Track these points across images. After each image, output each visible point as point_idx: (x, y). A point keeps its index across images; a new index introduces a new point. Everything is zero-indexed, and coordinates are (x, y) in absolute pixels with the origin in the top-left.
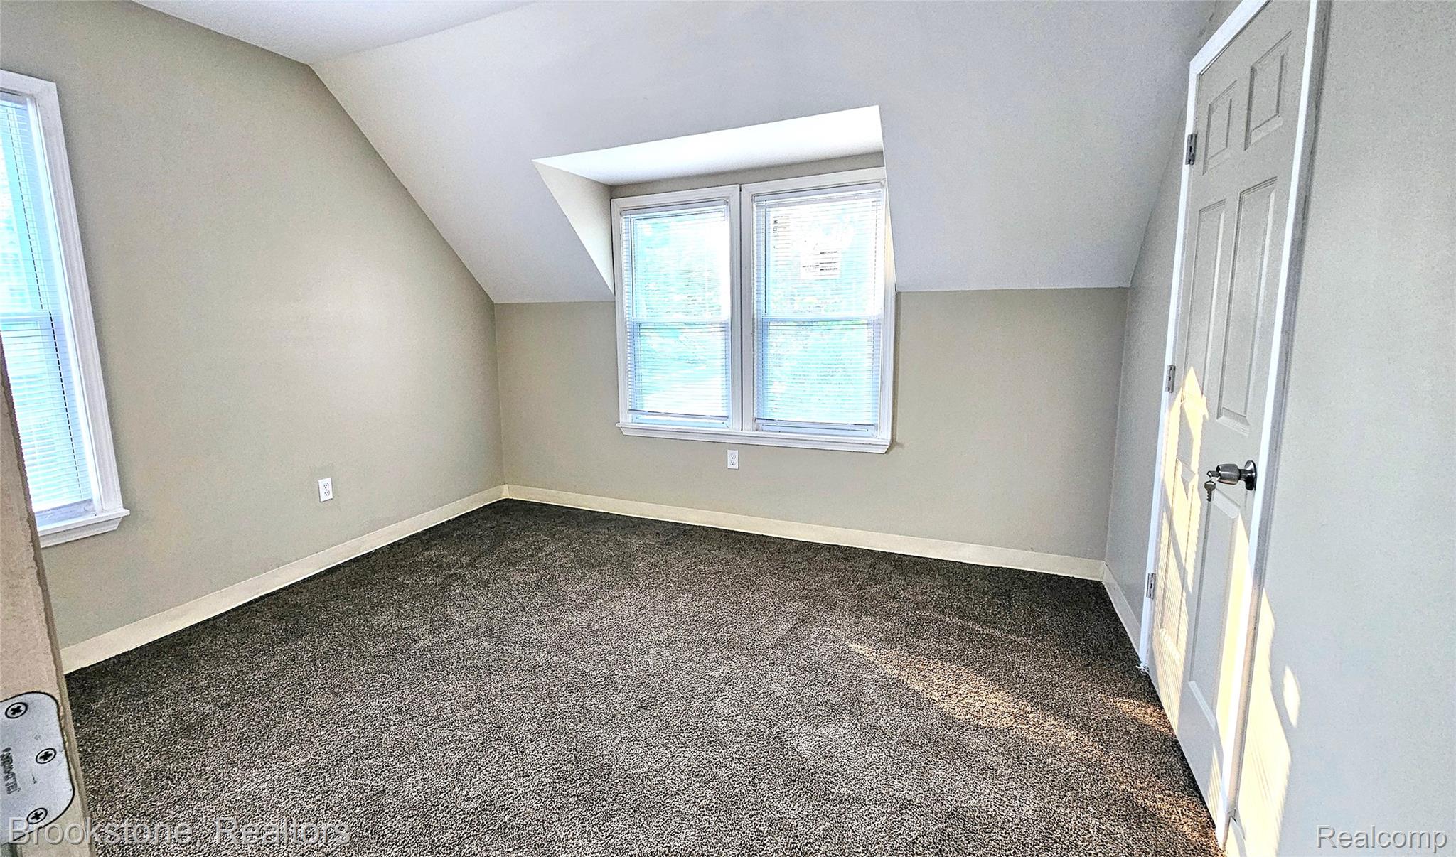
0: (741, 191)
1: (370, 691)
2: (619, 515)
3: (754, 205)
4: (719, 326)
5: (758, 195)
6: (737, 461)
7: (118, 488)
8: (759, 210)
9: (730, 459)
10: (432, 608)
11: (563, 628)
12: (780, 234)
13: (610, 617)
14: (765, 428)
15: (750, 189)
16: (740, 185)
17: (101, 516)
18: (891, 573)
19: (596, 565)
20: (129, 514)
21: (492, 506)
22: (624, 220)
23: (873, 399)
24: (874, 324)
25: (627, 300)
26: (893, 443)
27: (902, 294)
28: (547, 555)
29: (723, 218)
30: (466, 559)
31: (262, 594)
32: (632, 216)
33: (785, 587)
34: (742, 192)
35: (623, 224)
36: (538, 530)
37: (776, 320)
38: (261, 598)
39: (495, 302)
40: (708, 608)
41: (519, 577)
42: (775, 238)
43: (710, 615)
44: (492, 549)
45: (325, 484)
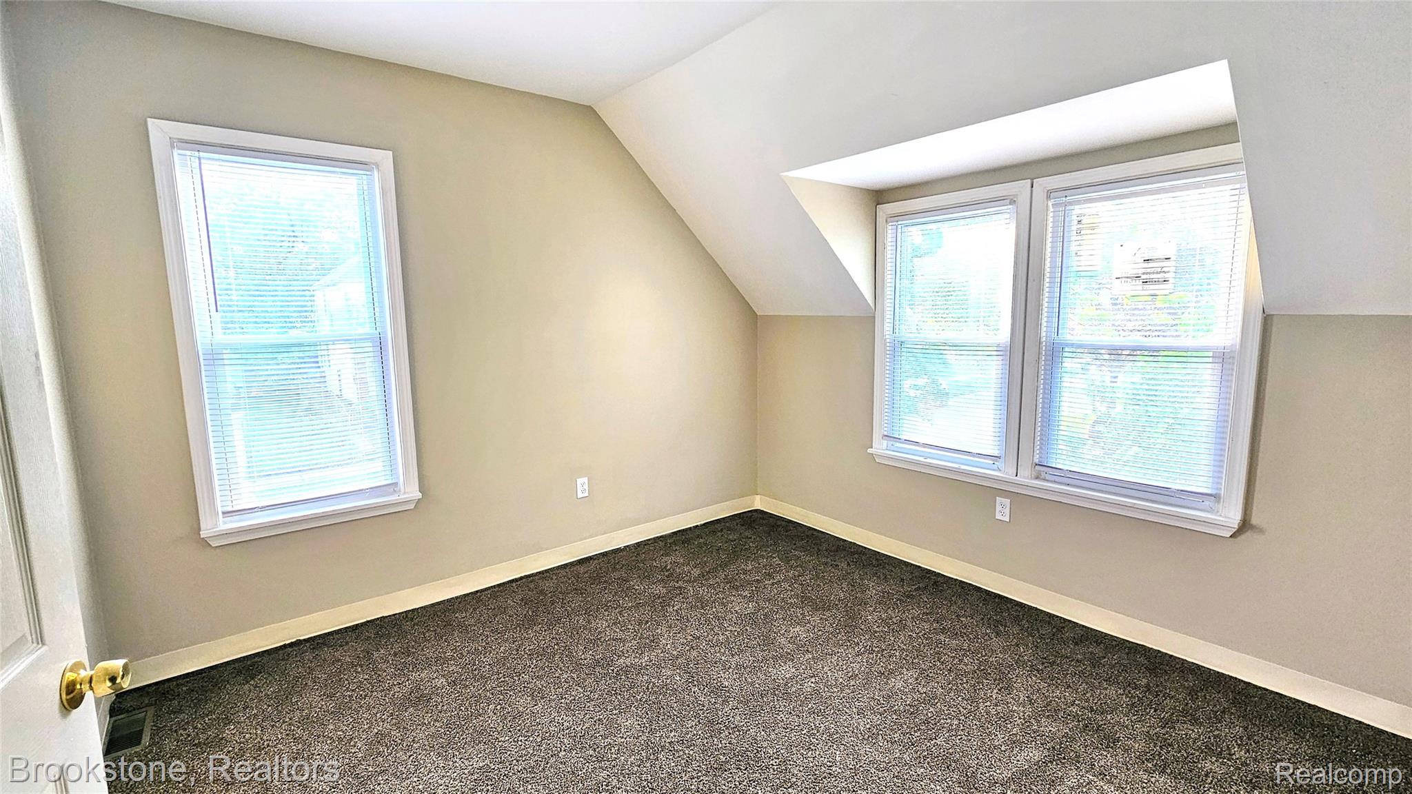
0: (1032, 187)
1: (561, 703)
2: (865, 548)
3: (1050, 204)
4: (995, 349)
5: (1056, 190)
6: (1009, 511)
7: (416, 474)
8: (1057, 209)
9: (998, 508)
10: (647, 622)
11: (759, 680)
12: (1084, 237)
13: (813, 680)
14: (1048, 477)
15: (1043, 183)
16: (1032, 180)
17: (403, 497)
18: (1223, 712)
19: (820, 606)
20: (421, 497)
21: (742, 516)
22: (890, 227)
23: (1214, 460)
24: (1223, 358)
25: (888, 315)
26: (1245, 525)
27: (1275, 319)
28: (773, 584)
29: (1008, 221)
30: (696, 572)
31: (523, 575)
32: (899, 223)
33: (1046, 694)
34: (1034, 188)
35: (889, 233)
36: (775, 551)
37: (1072, 345)
38: (521, 578)
39: (758, 314)
40: (931, 699)
41: (740, 605)
42: (1078, 243)
43: (932, 709)
44: (724, 565)
45: (582, 482)
